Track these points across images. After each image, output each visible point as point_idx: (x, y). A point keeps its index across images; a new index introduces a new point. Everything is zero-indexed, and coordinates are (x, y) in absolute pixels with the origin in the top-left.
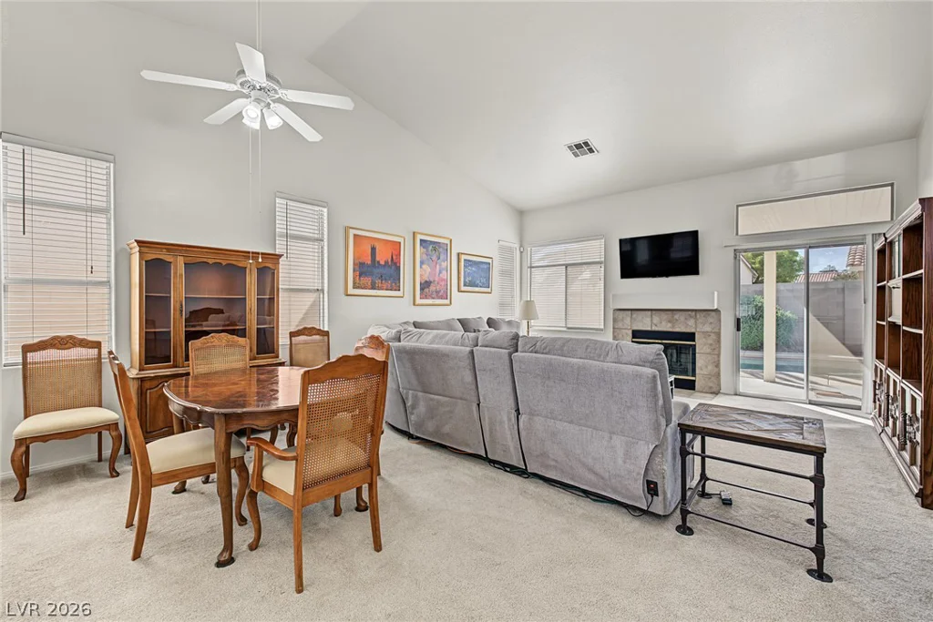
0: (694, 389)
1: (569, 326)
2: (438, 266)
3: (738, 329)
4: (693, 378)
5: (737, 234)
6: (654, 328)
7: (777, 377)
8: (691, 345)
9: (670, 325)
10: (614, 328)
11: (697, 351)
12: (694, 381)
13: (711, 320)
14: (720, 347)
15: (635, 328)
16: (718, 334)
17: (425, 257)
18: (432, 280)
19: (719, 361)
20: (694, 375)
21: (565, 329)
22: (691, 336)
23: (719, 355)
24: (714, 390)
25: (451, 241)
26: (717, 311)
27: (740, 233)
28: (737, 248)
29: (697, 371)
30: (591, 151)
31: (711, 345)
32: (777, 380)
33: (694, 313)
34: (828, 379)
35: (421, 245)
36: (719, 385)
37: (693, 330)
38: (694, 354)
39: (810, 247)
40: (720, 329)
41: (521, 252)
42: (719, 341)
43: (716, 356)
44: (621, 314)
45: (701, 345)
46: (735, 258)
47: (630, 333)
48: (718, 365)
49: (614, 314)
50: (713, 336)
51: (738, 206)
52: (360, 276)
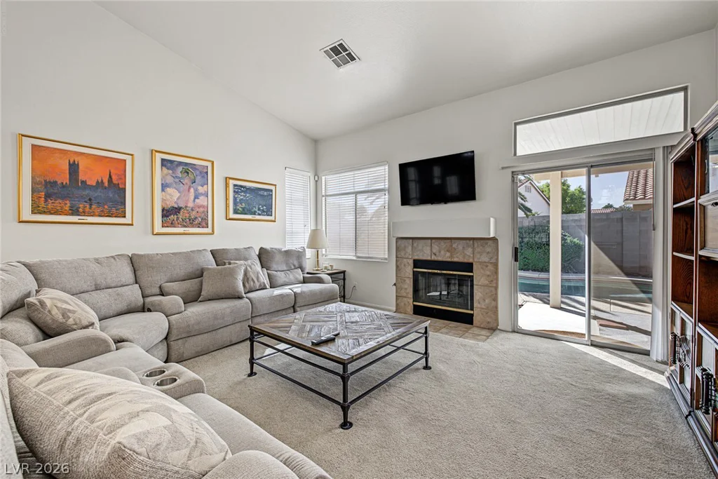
0: (471, 323)
1: (358, 255)
2: (192, 190)
3: (516, 260)
4: (472, 312)
5: (515, 154)
6: (434, 258)
7: (562, 302)
8: (470, 276)
9: (448, 254)
10: (397, 257)
11: (475, 283)
12: (472, 315)
13: (488, 249)
14: (497, 279)
15: (416, 258)
16: (496, 265)
17: (169, 180)
18: (182, 205)
19: (496, 294)
20: (472, 309)
21: (354, 258)
22: (469, 267)
23: (496, 288)
24: (491, 326)
25: (213, 163)
26: (494, 239)
27: (519, 153)
28: (514, 170)
29: (475, 305)
30: (353, 59)
31: (488, 276)
32: (563, 306)
33: (471, 242)
34: (610, 303)
35: (162, 165)
36: (497, 320)
37: (471, 261)
38: (472, 286)
39: (592, 166)
40: (497, 259)
41: (316, 181)
42: (496, 273)
43: (493, 289)
44: (402, 243)
45: (479, 277)
46: (513, 181)
47: (411, 262)
48: (495, 299)
49: (396, 242)
50: (490, 267)
51: (516, 124)
52: (48, 196)
